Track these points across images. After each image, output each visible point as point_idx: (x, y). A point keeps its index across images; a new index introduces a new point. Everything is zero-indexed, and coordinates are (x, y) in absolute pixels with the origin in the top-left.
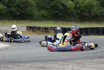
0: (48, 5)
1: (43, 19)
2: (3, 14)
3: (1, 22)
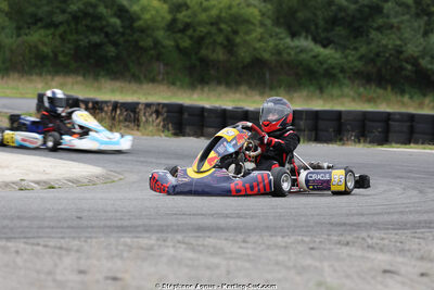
1: (36, 66)
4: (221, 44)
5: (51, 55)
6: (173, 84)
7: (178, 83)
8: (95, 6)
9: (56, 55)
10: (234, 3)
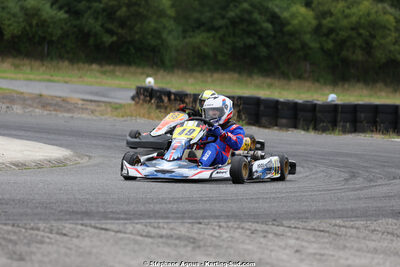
0: (219, 14)
2: (54, 38)
3: (44, 68)
4: (360, 47)
5: (211, 54)
6: (318, 81)
7: (322, 81)
8: (250, 13)
9: (216, 56)
10: (373, 11)
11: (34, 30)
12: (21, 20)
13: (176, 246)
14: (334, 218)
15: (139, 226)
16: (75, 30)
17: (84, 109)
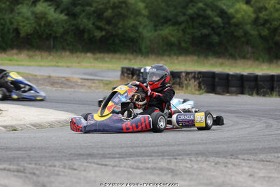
0: (181, 12)
1: (166, 50)
2: (58, 35)
3: (51, 57)
5: (176, 42)
6: (258, 59)
7: (261, 60)
8: (204, 10)
9: (180, 43)
11: (42, 29)
12: (32, 22)
13: (159, 174)
14: (276, 152)
15: (130, 162)
16: (74, 28)
17: (83, 86)
